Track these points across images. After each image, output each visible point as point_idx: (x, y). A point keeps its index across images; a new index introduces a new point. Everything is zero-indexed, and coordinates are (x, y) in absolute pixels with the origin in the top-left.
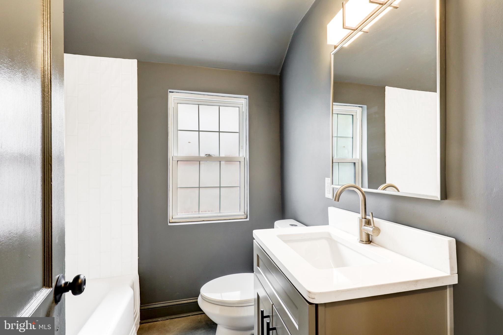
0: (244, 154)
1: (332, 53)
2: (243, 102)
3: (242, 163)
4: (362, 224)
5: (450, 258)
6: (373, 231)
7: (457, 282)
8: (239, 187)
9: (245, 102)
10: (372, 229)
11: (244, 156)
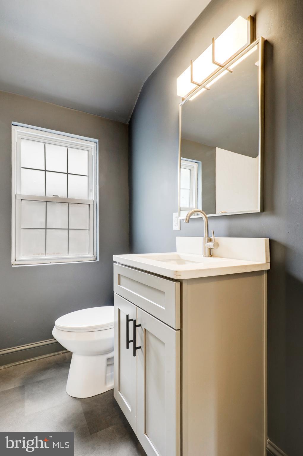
0: (94, 197)
1: (180, 105)
2: (92, 146)
3: (91, 206)
4: (205, 242)
5: (266, 252)
6: (214, 246)
7: (269, 268)
8: (87, 230)
9: (95, 147)
10: (213, 244)
11: (94, 199)
